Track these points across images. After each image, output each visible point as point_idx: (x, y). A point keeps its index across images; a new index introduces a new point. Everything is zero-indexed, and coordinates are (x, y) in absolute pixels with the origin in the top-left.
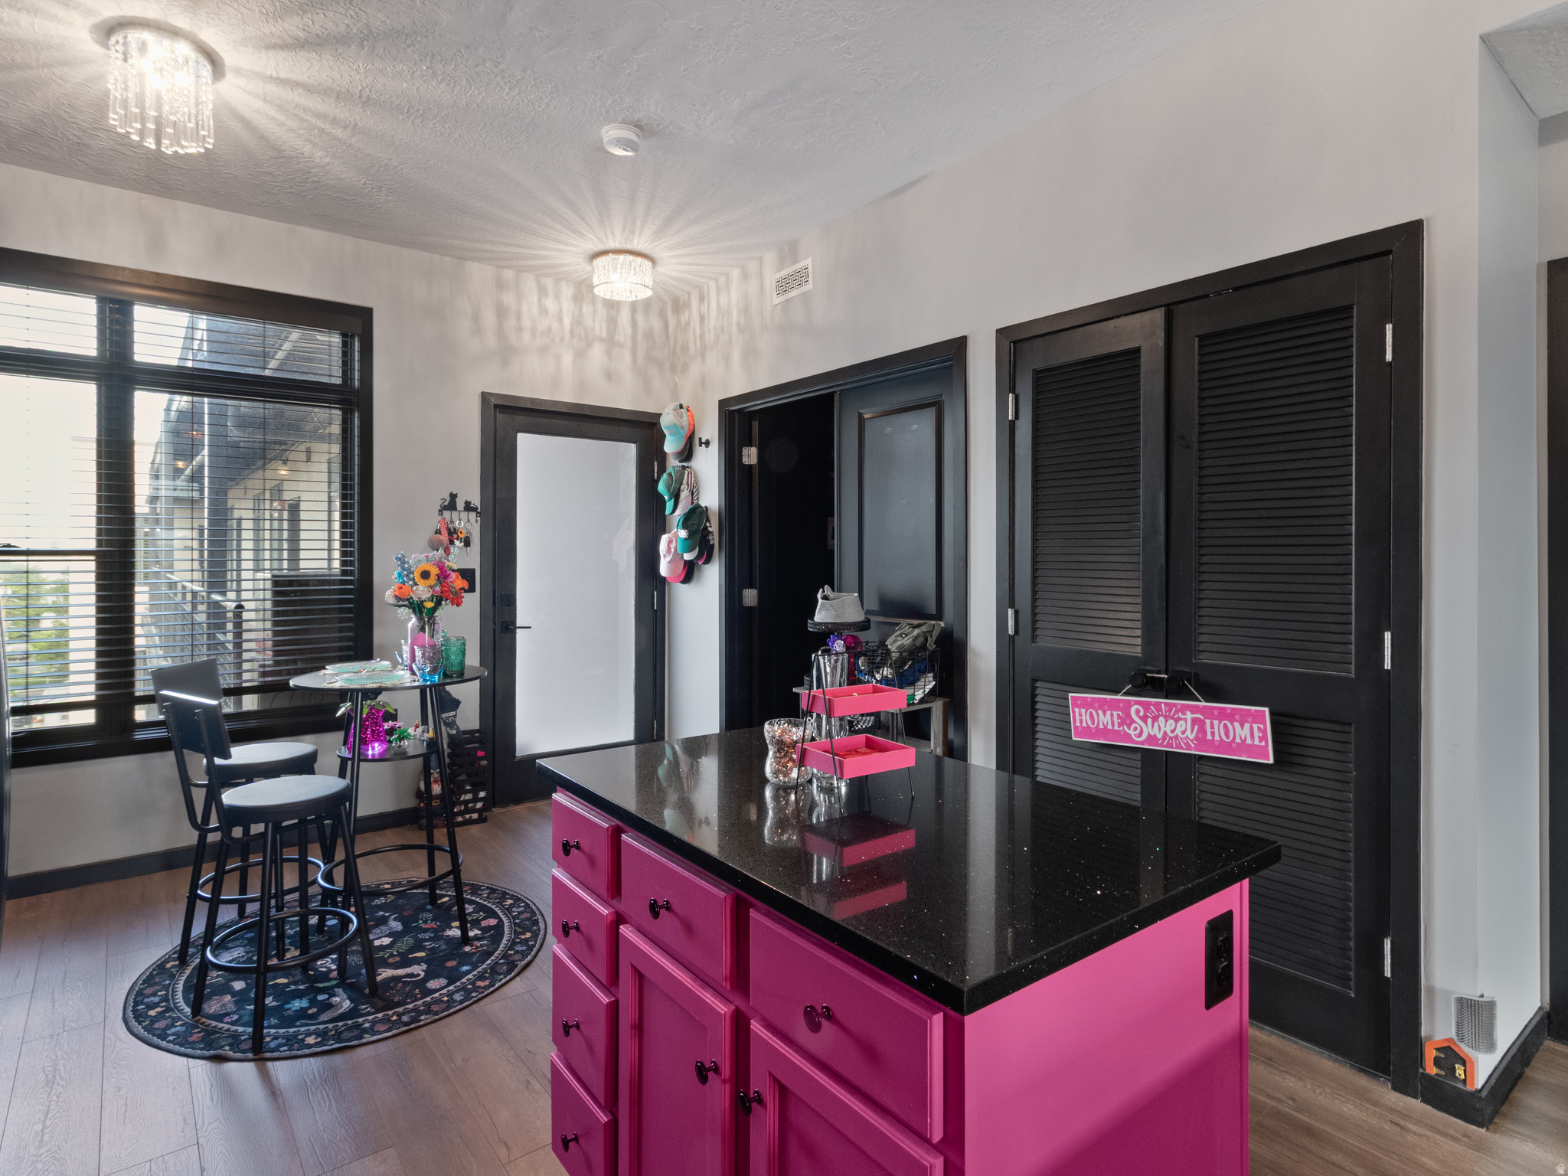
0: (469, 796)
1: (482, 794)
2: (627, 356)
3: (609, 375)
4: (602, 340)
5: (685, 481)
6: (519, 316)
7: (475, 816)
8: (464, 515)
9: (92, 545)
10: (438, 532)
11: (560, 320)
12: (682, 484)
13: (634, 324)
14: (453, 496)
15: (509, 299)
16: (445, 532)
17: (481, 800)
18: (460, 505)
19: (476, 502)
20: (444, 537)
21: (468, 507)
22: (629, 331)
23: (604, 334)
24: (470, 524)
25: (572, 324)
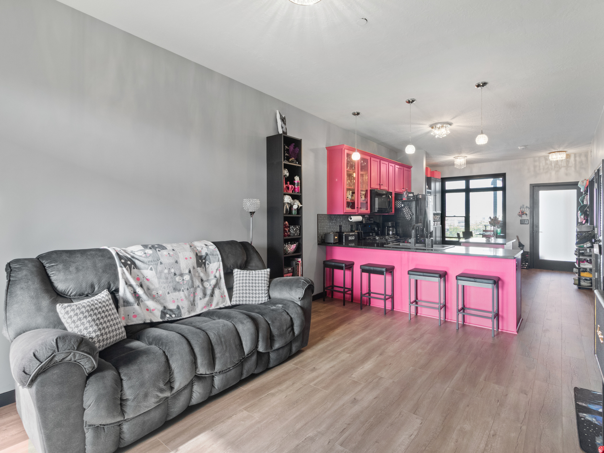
0: (524, 263)
1: (527, 264)
2: (573, 169)
3: (567, 174)
4: (564, 167)
5: (585, 199)
6: (540, 166)
7: (525, 268)
8: (526, 209)
9: (465, 216)
10: (519, 212)
11: (551, 165)
12: (584, 199)
13: (575, 160)
14: (523, 205)
15: (537, 164)
16: (521, 212)
17: (527, 265)
18: (525, 207)
19: (529, 206)
20: (521, 213)
21: (527, 207)
22: (573, 163)
23: (565, 165)
24: (528, 211)
25: (555, 165)
